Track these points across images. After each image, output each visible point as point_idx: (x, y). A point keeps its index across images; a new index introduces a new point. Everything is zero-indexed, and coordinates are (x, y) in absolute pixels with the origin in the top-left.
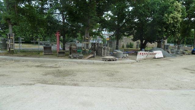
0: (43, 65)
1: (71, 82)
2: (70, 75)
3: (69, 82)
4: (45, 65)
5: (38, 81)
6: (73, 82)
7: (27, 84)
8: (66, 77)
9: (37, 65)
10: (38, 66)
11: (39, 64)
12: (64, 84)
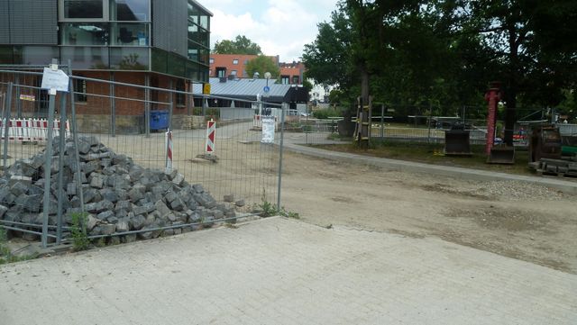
0: (444, 186)
1: (538, 251)
2: (533, 227)
3: (530, 251)
4: (449, 186)
5: (432, 229)
6: (545, 255)
7: (406, 234)
8: (520, 233)
9: (425, 183)
10: (429, 188)
11: (432, 183)
12: (513, 255)
